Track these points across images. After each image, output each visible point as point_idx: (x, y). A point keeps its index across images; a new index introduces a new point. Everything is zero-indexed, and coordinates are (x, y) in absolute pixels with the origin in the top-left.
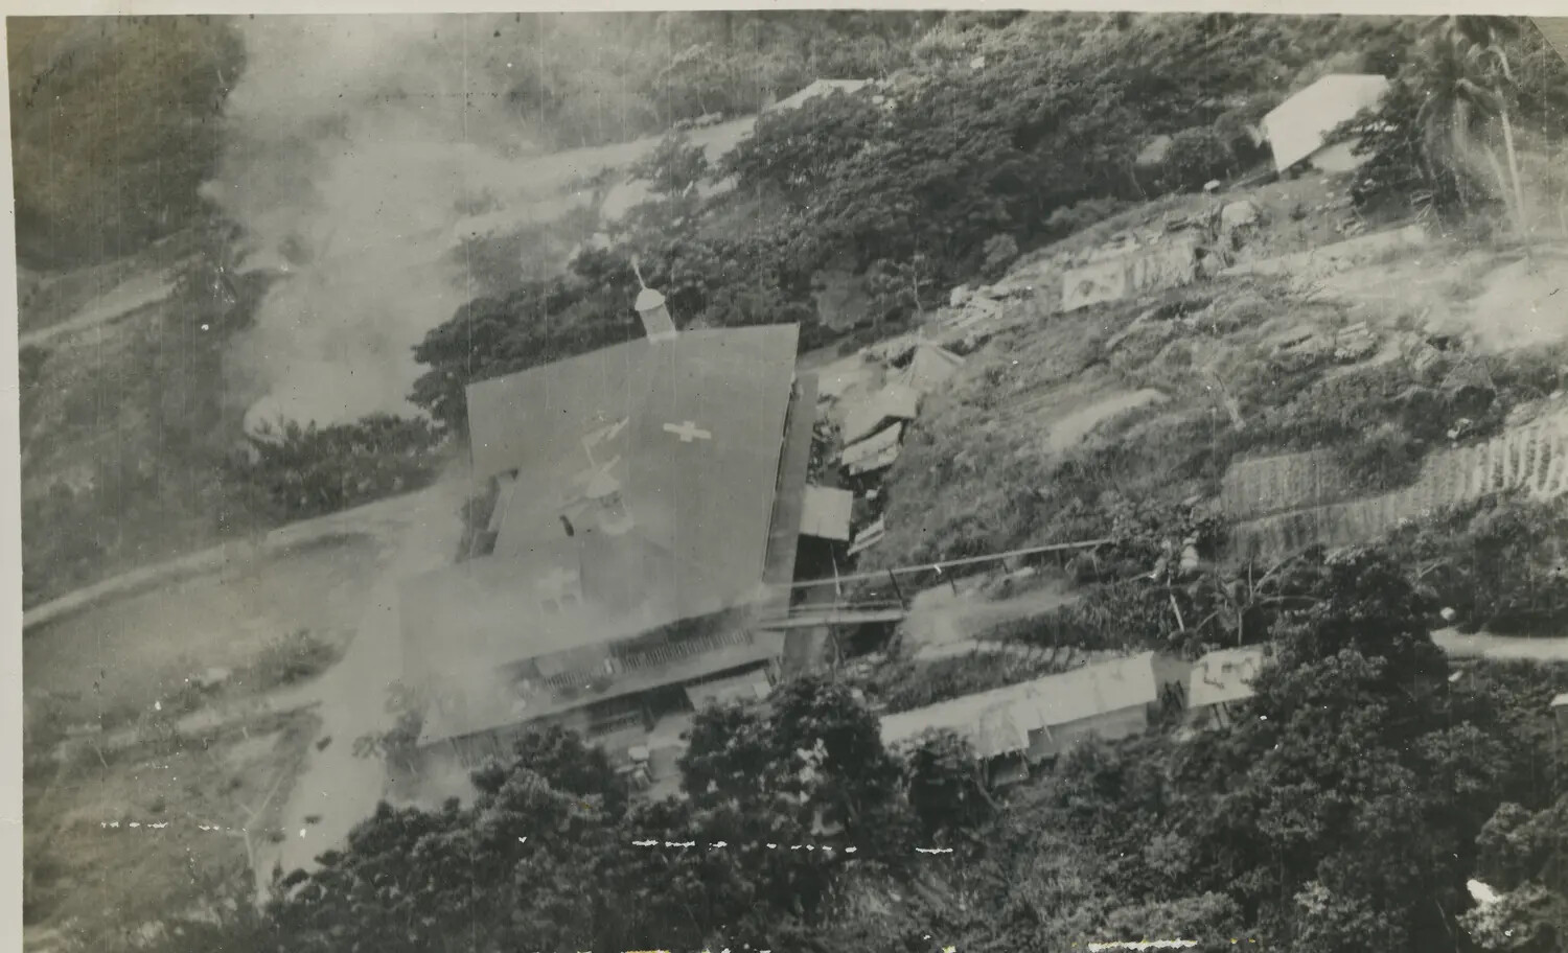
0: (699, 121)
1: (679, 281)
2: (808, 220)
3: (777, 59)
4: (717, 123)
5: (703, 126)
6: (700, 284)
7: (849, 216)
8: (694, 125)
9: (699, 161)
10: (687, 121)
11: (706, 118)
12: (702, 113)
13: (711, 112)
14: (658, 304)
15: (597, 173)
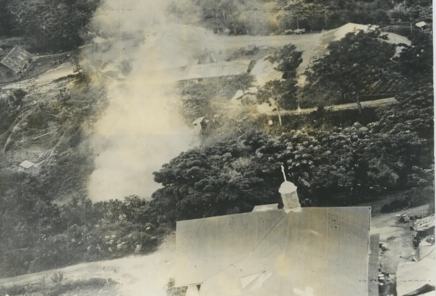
0: (295, 31)
1: (300, 159)
2: (370, 129)
3: (331, 9)
4: (303, 33)
5: (297, 34)
6: (310, 163)
7: (394, 133)
8: (293, 33)
9: (299, 59)
10: (290, 30)
11: (298, 30)
12: (296, 28)
13: (300, 28)
14: (293, 191)
15: (251, 49)
